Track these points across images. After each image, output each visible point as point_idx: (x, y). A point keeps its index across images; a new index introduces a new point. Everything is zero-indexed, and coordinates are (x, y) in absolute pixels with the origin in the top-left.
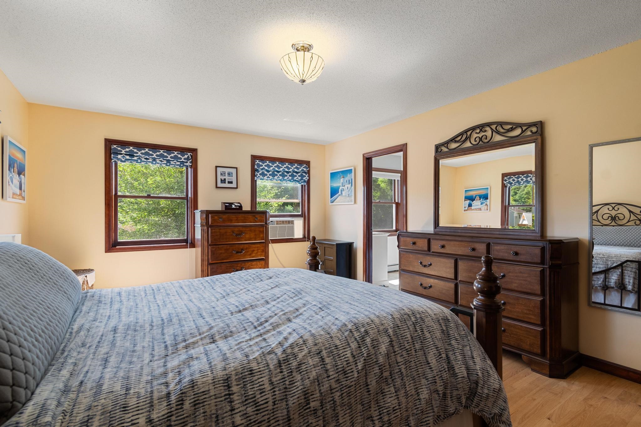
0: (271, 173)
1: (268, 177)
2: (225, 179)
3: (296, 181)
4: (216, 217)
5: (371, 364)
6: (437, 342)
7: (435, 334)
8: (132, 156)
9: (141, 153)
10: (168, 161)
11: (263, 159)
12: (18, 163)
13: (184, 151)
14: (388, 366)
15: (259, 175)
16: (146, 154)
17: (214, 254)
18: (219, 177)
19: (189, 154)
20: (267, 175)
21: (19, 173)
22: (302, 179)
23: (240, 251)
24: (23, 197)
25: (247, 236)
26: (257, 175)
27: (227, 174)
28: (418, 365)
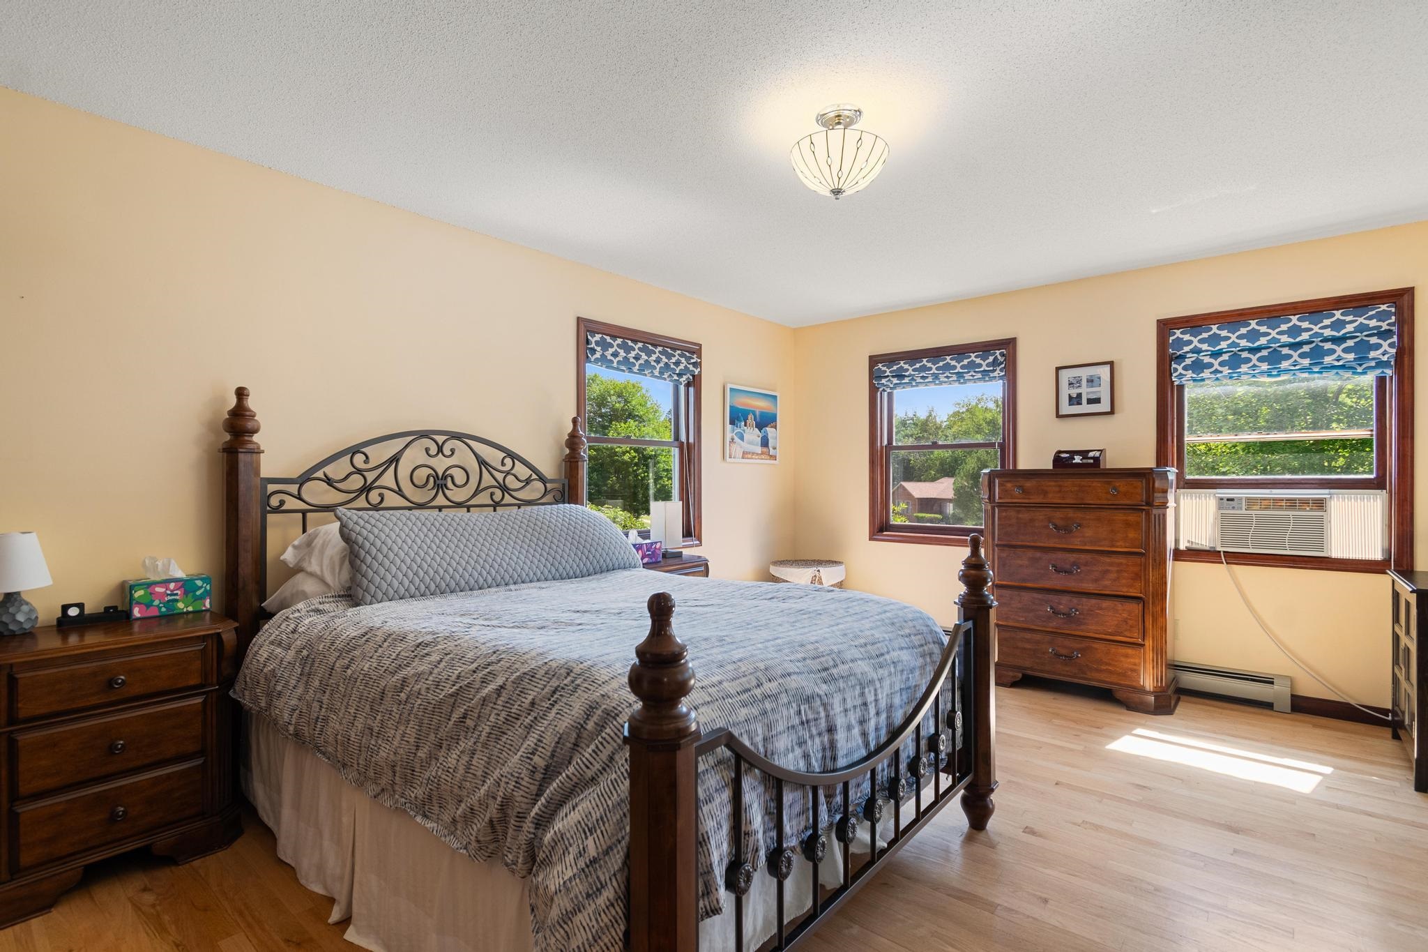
0: (1225, 357)
1: (1217, 371)
2: (1079, 395)
3: (1334, 367)
4: (1009, 485)
5: (464, 697)
6: (549, 734)
7: (561, 722)
8: (901, 377)
9: (913, 370)
10: (960, 375)
11: (1194, 323)
12: (758, 414)
13: (988, 348)
14: (476, 715)
15: (1180, 370)
16: (924, 368)
17: (1004, 565)
18: (1065, 391)
19: (998, 352)
20: (1210, 365)
21: (760, 426)
22: (1361, 359)
23: (1067, 567)
24: (771, 456)
25: (1089, 533)
26: (1176, 370)
27: (1084, 382)
28: (506, 745)
